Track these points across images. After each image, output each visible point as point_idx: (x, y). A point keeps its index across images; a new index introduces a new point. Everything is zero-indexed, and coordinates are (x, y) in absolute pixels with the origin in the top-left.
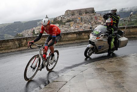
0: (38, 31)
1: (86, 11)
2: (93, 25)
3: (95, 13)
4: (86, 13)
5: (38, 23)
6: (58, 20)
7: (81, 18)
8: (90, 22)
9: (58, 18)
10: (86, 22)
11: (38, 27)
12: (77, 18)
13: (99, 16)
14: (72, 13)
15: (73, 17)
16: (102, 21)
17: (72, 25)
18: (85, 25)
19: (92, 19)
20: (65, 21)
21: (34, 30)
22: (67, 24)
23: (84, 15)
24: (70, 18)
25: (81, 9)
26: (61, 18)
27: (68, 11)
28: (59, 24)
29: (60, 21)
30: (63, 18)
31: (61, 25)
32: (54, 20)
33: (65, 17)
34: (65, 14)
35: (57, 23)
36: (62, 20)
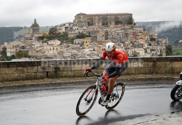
0: (14, 50)
1: (117, 18)
2: (128, 48)
3: (135, 24)
4: (117, 22)
5: (16, 34)
6: (60, 31)
7: (107, 33)
8: (123, 43)
9: (59, 28)
10: (115, 40)
11: (16, 43)
12: (98, 32)
13: (140, 32)
14: (89, 21)
15: (91, 29)
16: (146, 41)
17: (88, 46)
19: (127, 37)
20: (72, 36)
21: (5, 49)
22: (77, 42)
23: (112, 26)
24: (85, 29)
25: (107, 15)
26: (66, 28)
27: (80, 16)
28: (60, 40)
29: (63, 34)
30: (69, 28)
31: (65, 43)
32: (50, 30)
33: (74, 26)
34: (75, 22)
35: (56, 38)
36: (66, 33)
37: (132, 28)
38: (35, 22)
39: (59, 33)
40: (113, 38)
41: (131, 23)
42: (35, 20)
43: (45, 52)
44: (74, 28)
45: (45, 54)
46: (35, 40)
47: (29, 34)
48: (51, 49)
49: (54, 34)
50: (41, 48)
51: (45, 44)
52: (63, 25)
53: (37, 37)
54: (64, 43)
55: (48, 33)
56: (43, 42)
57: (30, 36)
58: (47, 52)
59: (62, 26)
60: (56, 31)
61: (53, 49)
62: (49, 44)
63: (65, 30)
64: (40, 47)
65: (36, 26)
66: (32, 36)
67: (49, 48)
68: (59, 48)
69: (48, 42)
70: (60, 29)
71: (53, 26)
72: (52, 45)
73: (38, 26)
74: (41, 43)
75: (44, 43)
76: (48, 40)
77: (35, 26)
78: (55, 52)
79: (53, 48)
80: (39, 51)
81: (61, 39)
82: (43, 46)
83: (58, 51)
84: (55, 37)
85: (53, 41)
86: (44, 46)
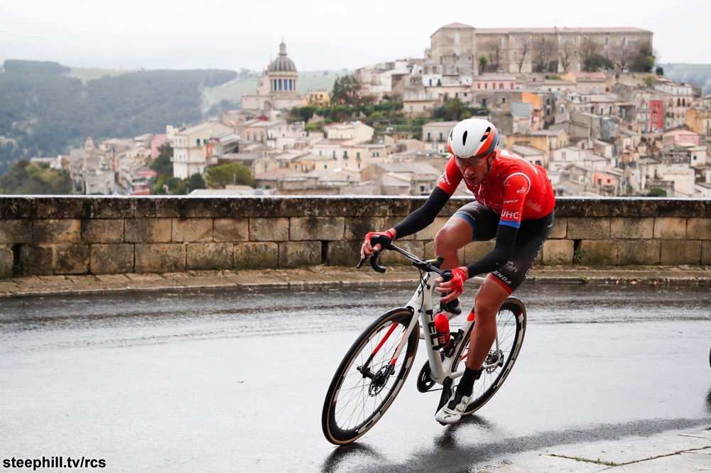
0: (199, 156)
1: (593, 47)
2: (632, 164)
3: (660, 71)
4: (593, 63)
5: (211, 97)
6: (373, 90)
7: (550, 101)
8: (611, 141)
9: (367, 77)
10: (579, 132)
11: (207, 130)
12: (518, 96)
13: (682, 103)
14: (485, 54)
15: (489, 84)
16: (702, 140)
18: (575, 156)
19: (629, 118)
20: (418, 109)
21: (167, 151)
22: (435, 135)
23: (571, 77)
24: (467, 86)
25: (556, 33)
26: (397, 78)
27: (450, 36)
28: (370, 124)
29: (385, 101)
30: (407, 79)
31: (390, 135)
32: (336, 85)
33: (426, 73)
34: (430, 56)
35: (358, 115)
36: (396, 96)
37: (650, 84)
38: (282, 55)
39: (370, 99)
40: (572, 123)
41: (647, 68)
42: (283, 46)
43: (314, 167)
44: (425, 82)
45: (313, 174)
46: (279, 121)
47: (258, 96)
48: (335, 158)
49: (348, 100)
50: (298, 153)
51: (316, 137)
52: (384, 67)
53: (285, 110)
54: (386, 137)
55: (327, 98)
56: (306, 130)
57: (262, 107)
58: (319, 166)
59: (382, 71)
60: (358, 88)
61: (346, 157)
62: (329, 136)
63: (393, 86)
64: (296, 147)
65: (285, 70)
66: (270, 105)
67: (328, 151)
68: (365, 153)
69: (326, 128)
70: (373, 84)
71: (345, 70)
72: (342, 140)
73: (290, 70)
74: (300, 133)
75: (311, 134)
76: (328, 123)
77: (280, 70)
78: (352, 167)
79: (346, 153)
80: (293, 161)
81: (375, 118)
82: (307, 145)
83: (363, 166)
84: (354, 110)
85: (343, 126)
86: (312, 143)
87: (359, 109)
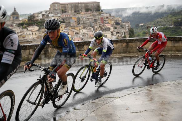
1: (87, 6)
3: (102, 11)
4: (87, 10)
6: (38, 18)
7: (78, 19)
8: (93, 27)
9: (36, 15)
10: (86, 25)
12: (71, 18)
13: (107, 18)
14: (63, 9)
15: (65, 15)
16: (112, 26)
17: (62, 30)
18: (85, 31)
19: (96, 22)
23: (83, 13)
24: (59, 16)
25: (78, 3)
26: (43, 15)
27: (55, 5)
28: (38, 26)
29: (41, 21)
30: (46, 15)
31: (43, 28)
32: (29, 17)
33: (50, 14)
34: (50, 10)
35: (35, 24)
36: (43, 19)
37: (100, 14)
38: (15, 11)
39: (37, 20)
40: (84, 23)
41: (99, 10)
42: (15, 9)
43: (25, 37)
46: (16, 26)
47: (10, 21)
48: (30, 34)
49: (32, 21)
50: (21, 34)
51: (25, 30)
52: (40, 13)
53: (17, 24)
54: (42, 29)
55: (27, 20)
56: (23, 28)
57: (11, 23)
58: (27, 36)
59: (39, 14)
60: (34, 18)
61: (33, 34)
62: (28, 29)
63: (42, 17)
64: (20, 32)
65: (16, 14)
66: (13, 23)
67: (28, 33)
68: (37, 33)
69: (27, 28)
70: (37, 17)
71: (30, 14)
72: (31, 30)
73: (17, 14)
74: (21, 29)
75: (24, 29)
76: (28, 26)
77: (15, 14)
78: (34, 36)
79: (32, 33)
80: (20, 36)
81: (39, 25)
82: (23, 32)
83: (37, 36)
84: (33, 23)
85: (32, 27)
86: (24, 31)
87: (35, 23)
